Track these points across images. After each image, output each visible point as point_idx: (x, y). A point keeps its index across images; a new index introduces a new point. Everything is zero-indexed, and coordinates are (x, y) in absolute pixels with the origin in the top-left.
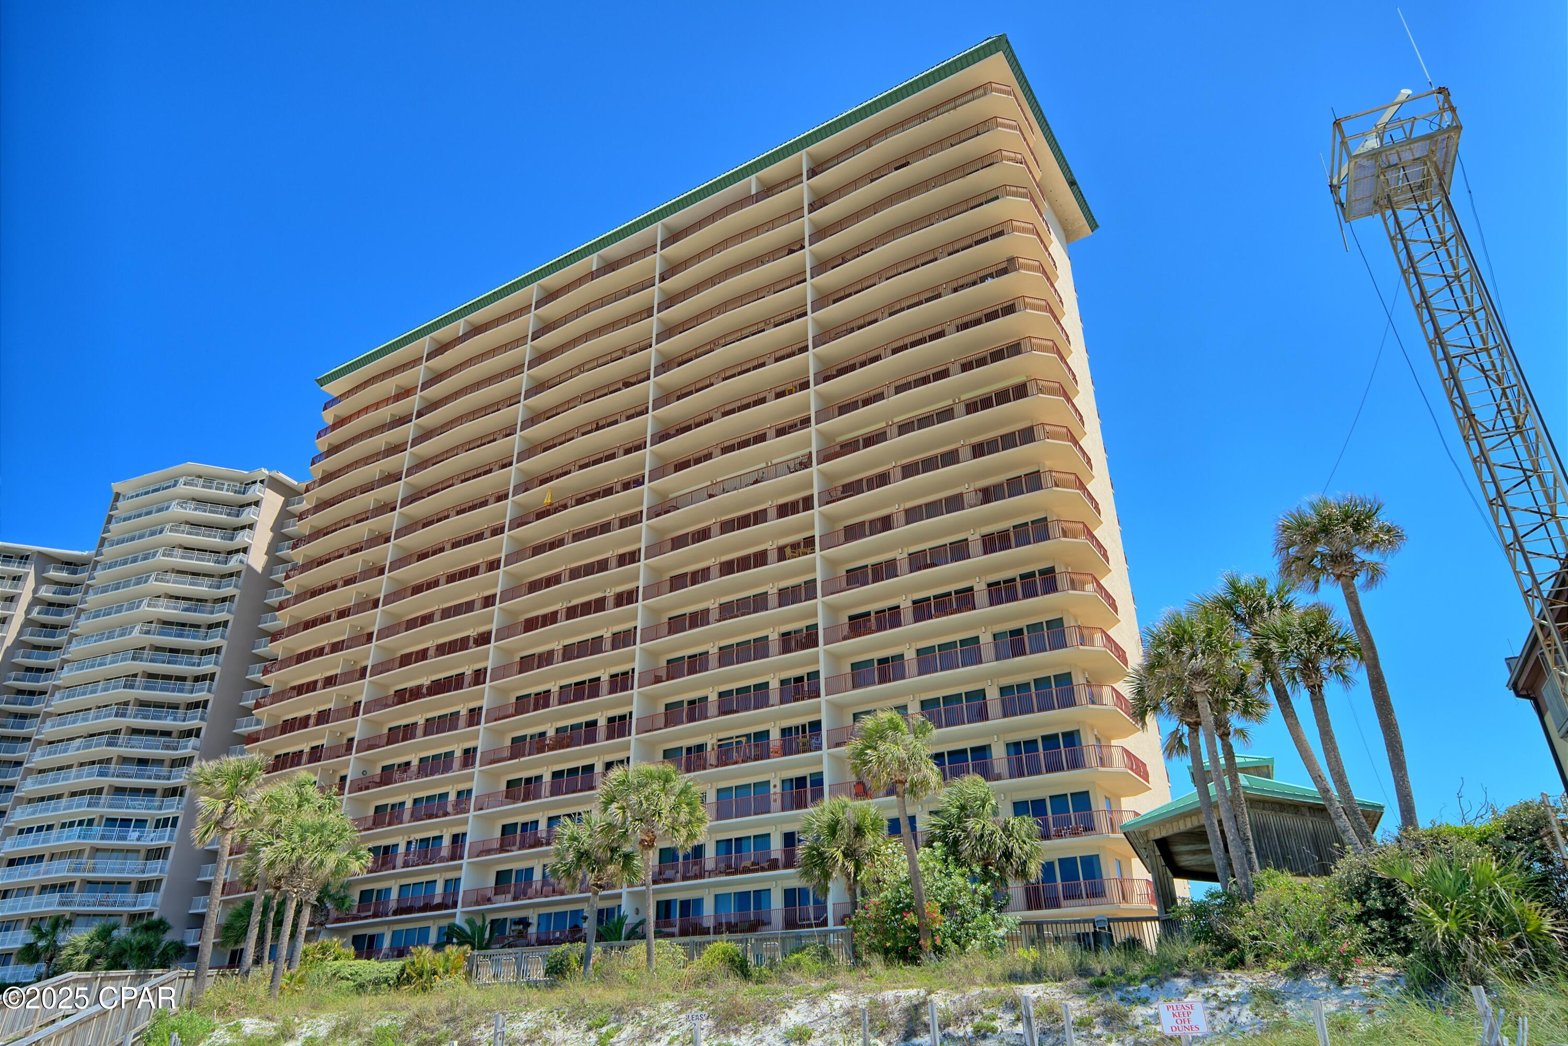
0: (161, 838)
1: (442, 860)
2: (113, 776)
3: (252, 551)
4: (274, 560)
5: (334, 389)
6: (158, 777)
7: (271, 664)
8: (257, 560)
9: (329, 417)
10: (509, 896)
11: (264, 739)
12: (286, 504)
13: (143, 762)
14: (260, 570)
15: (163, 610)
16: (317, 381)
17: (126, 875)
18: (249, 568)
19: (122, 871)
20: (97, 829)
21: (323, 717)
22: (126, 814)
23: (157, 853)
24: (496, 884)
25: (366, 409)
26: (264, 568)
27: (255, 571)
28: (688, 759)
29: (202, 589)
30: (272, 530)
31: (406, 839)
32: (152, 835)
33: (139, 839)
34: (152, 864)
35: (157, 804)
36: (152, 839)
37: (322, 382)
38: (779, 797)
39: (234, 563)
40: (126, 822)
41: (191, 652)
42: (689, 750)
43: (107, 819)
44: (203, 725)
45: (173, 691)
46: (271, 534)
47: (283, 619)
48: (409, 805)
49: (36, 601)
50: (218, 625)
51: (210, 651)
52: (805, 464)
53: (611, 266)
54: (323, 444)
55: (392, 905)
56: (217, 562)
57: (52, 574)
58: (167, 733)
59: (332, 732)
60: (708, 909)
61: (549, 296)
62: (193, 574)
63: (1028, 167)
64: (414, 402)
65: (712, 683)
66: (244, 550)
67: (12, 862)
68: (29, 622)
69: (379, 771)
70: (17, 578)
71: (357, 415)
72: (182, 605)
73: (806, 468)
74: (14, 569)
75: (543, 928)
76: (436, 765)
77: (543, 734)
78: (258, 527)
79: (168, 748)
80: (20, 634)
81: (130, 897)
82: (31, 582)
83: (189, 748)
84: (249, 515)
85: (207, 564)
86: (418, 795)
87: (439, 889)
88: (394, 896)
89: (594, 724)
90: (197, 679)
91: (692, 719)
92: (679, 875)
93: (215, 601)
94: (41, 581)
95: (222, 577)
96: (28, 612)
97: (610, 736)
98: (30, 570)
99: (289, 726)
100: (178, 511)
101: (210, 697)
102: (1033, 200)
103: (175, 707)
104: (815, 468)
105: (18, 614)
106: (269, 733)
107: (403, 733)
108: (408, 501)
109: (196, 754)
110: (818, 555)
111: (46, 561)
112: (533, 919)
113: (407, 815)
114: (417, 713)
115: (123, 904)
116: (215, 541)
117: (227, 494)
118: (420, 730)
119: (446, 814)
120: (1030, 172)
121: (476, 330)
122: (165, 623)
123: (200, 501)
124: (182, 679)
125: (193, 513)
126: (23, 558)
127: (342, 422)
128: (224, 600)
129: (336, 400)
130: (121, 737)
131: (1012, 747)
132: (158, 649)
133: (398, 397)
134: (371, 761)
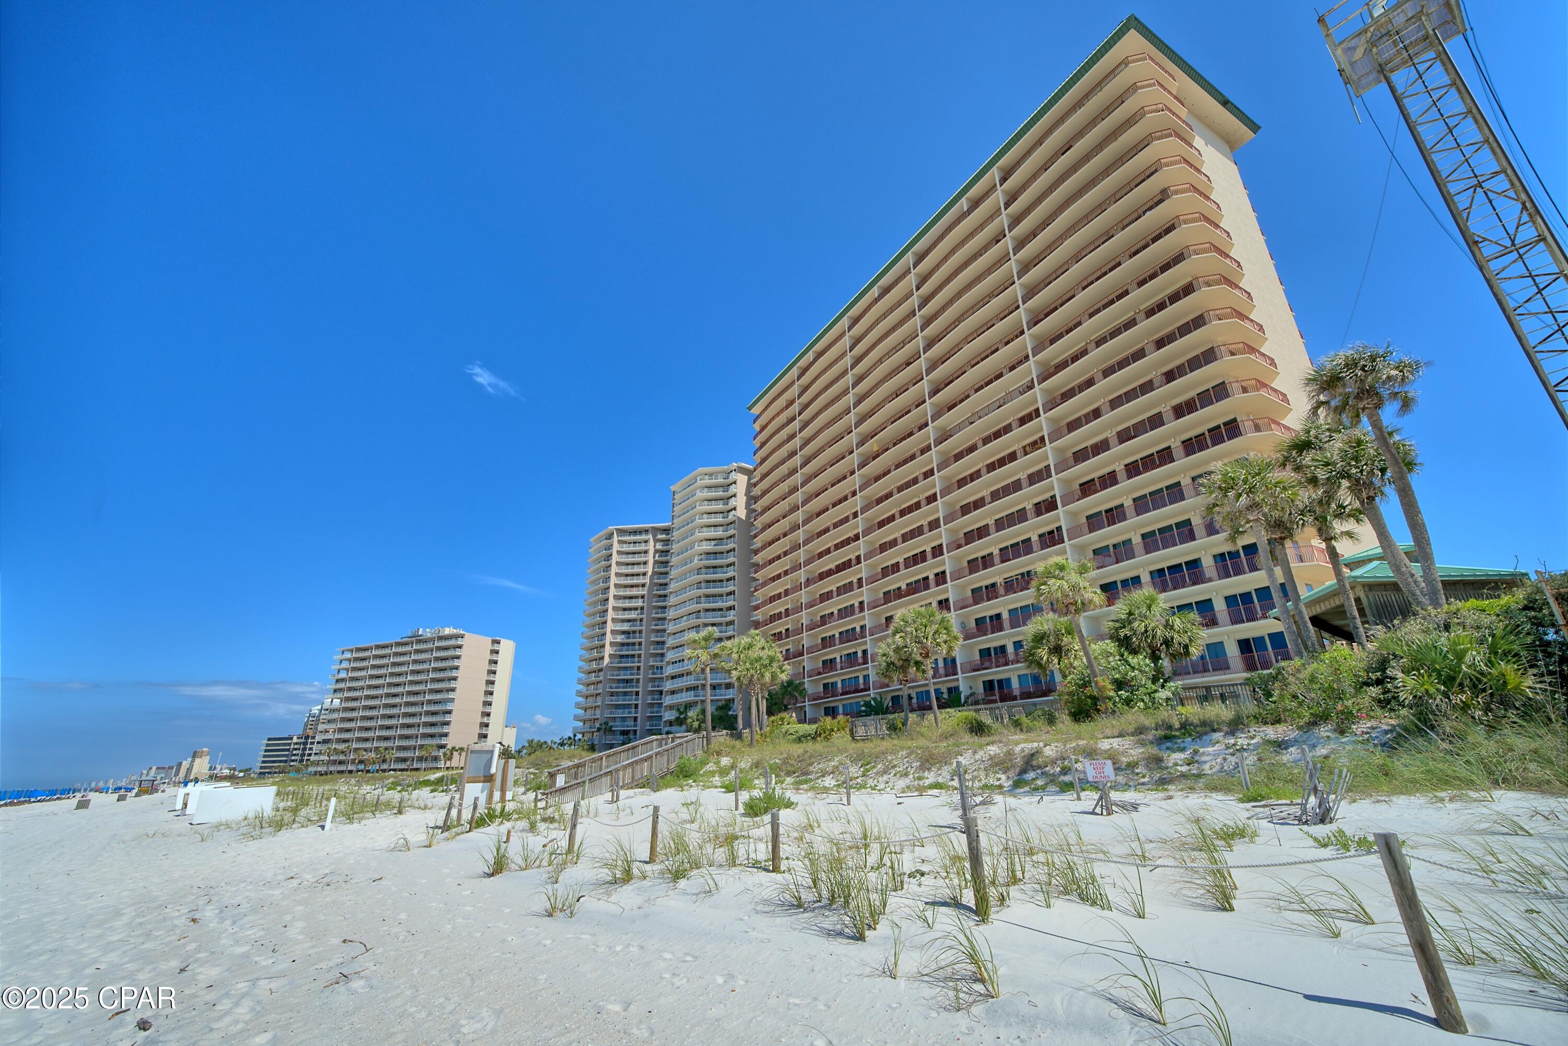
1: (859, 665)
3: (738, 509)
4: (749, 511)
5: (756, 410)
6: (722, 632)
7: (758, 567)
8: (741, 513)
9: (757, 427)
11: (762, 607)
12: (749, 479)
13: (713, 624)
14: (743, 518)
15: (705, 547)
16: (747, 408)
18: (739, 518)
21: (786, 593)
25: (773, 418)
26: (745, 517)
29: (719, 533)
30: (745, 495)
31: (840, 654)
37: (750, 408)
39: (731, 516)
41: (722, 567)
42: (987, 587)
44: (735, 603)
45: (719, 588)
46: (745, 497)
47: (758, 542)
48: (837, 636)
49: (656, 551)
50: (731, 550)
51: (730, 565)
52: (1031, 387)
53: (886, 291)
54: (757, 443)
55: (840, 691)
56: (724, 518)
57: (659, 537)
58: (721, 610)
59: (792, 601)
60: (1015, 684)
61: (855, 321)
62: (715, 526)
63: (1171, 111)
64: (796, 407)
65: (994, 543)
66: (735, 509)
67: (673, 678)
68: (656, 562)
69: (819, 618)
70: (646, 542)
71: (770, 422)
72: (713, 543)
73: (1031, 389)
74: (644, 537)
75: (920, 700)
76: (846, 612)
77: (899, 588)
78: (738, 495)
79: (722, 617)
80: (653, 568)
81: (723, 691)
82: (652, 542)
83: (731, 616)
84: (732, 489)
85: (719, 519)
86: (841, 630)
87: (861, 680)
88: (839, 685)
89: (927, 578)
90: (728, 580)
91: (985, 568)
92: (994, 665)
93: (727, 538)
94: (656, 541)
95: (728, 525)
96: (654, 557)
97: (937, 585)
98: (650, 536)
99: (773, 599)
100: (700, 494)
101: (735, 588)
102: (1178, 135)
103: (721, 595)
104: (1037, 388)
105: (650, 558)
106: (764, 604)
107: (827, 596)
108: (804, 465)
109: (735, 618)
110: (1048, 447)
111: (656, 530)
112: (914, 695)
113: (837, 641)
114: (832, 584)
115: (721, 695)
116: (720, 506)
117: (720, 480)
118: (835, 594)
119: (856, 639)
120: (1174, 114)
121: (820, 355)
122: (708, 554)
123: (709, 487)
124: (721, 581)
125: (707, 494)
126: (647, 531)
127: (763, 428)
128: (731, 537)
129: (758, 417)
130: (702, 614)
131: (1219, 559)
132: (707, 567)
133: (787, 407)
134: (814, 614)
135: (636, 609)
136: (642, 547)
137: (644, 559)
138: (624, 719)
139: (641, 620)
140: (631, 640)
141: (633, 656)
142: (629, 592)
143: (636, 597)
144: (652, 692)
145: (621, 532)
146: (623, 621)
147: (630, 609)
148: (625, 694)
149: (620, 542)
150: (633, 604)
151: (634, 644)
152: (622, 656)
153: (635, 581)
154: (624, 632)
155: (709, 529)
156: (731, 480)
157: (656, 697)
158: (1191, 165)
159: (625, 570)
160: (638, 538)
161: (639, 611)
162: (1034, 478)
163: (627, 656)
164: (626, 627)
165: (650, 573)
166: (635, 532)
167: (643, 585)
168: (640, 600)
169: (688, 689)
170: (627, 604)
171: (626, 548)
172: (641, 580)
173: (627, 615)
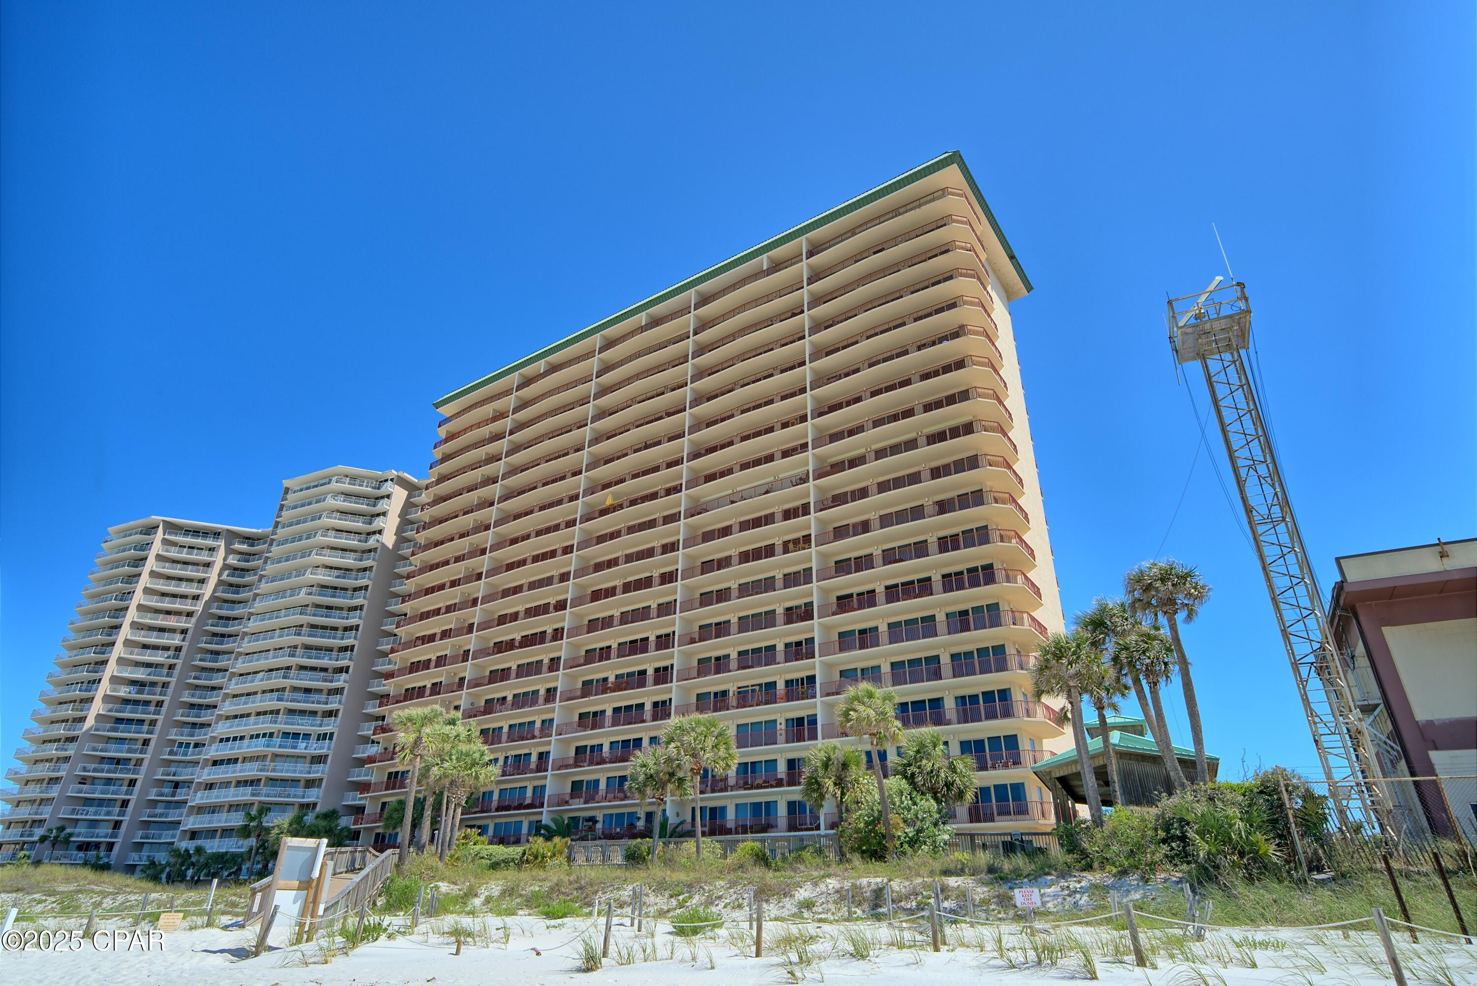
0: (322, 748)
1: (531, 772)
2: (287, 701)
3: (385, 533)
4: (401, 539)
5: (446, 411)
6: (319, 702)
7: (403, 618)
8: (389, 539)
9: (442, 432)
10: (582, 800)
11: (398, 676)
12: (409, 497)
13: (308, 691)
14: (391, 547)
15: (322, 577)
16: (434, 404)
17: (297, 775)
18: (383, 545)
19: (295, 771)
20: (277, 740)
21: (441, 661)
22: (297, 729)
23: (319, 759)
24: (572, 791)
25: (470, 428)
26: (394, 546)
27: (388, 548)
28: (715, 703)
29: (349, 561)
30: (399, 516)
31: (504, 755)
32: (315, 745)
33: (306, 749)
34: (315, 767)
35: (318, 722)
36: (315, 748)
37: (437, 406)
38: (783, 732)
39: (372, 542)
40: (296, 735)
41: (341, 609)
42: (716, 694)
43: (283, 733)
44: (351, 664)
45: (329, 638)
46: (399, 519)
47: (410, 586)
48: (506, 729)
49: (225, 567)
50: (360, 588)
51: (355, 608)
52: (804, 480)
53: (656, 322)
54: (438, 454)
55: (494, 804)
56: (360, 541)
57: (237, 546)
58: (325, 670)
59: (448, 673)
60: (731, 814)
61: (609, 344)
62: (342, 550)
63: (976, 253)
64: (508, 423)
65: (734, 644)
66: (380, 532)
67: (215, 763)
68: (220, 583)
69: (483, 703)
70: (212, 549)
71: (465, 431)
72: (337, 572)
73: (804, 482)
74: (210, 542)
75: (607, 825)
76: (524, 700)
77: (605, 680)
78: (389, 515)
79: (325, 681)
80: (215, 591)
81: (300, 791)
82: (222, 552)
83: (341, 681)
84: (383, 505)
85: (353, 542)
86: (512, 722)
87: (529, 793)
88: (496, 797)
89: (644, 672)
90: (346, 629)
91: (718, 672)
92: (709, 788)
93: (359, 570)
94: (229, 551)
95: (364, 552)
96: (220, 575)
97: (656, 683)
98: (222, 543)
99: (415, 667)
100: (331, 502)
101: (356, 643)
102: (979, 279)
103: (330, 650)
104: (811, 483)
105: (213, 576)
106: (401, 672)
107: (502, 675)
108: (505, 498)
109: (346, 685)
110: (813, 550)
111: (232, 536)
112: (600, 818)
113: (504, 737)
114: (511, 660)
115: (295, 796)
116: (358, 525)
117: (366, 489)
118: (513, 674)
119: (534, 737)
120: (978, 256)
121: (554, 368)
122: (323, 586)
123: (347, 495)
124: (335, 629)
125: (341, 503)
126: (217, 534)
127: (451, 437)
128: (365, 570)
129: (447, 420)
130: (293, 672)
131: (959, 700)
132: (318, 606)
133: (495, 419)
134: (477, 696)
135: (166, 648)
136: (204, 557)
137: (202, 575)
138: (93, 823)
139: (171, 667)
140: (145, 697)
141: (141, 722)
142: (161, 621)
143: (172, 630)
144: (161, 783)
145: (171, 527)
146: (137, 664)
147: (156, 647)
148: (109, 781)
149: (165, 542)
150: (165, 639)
151: (147, 703)
152: (119, 720)
153: (177, 605)
154: (133, 682)
155: (334, 553)
156: (384, 490)
157: (166, 790)
158: (986, 311)
159: (162, 586)
160: (199, 541)
161: (171, 653)
162: (791, 580)
163: (130, 721)
164: (140, 674)
165: (206, 597)
166: (196, 532)
167: (190, 614)
168: (178, 636)
169: (239, 783)
170: (153, 639)
171: (173, 553)
172: (187, 606)
173: (148, 657)
